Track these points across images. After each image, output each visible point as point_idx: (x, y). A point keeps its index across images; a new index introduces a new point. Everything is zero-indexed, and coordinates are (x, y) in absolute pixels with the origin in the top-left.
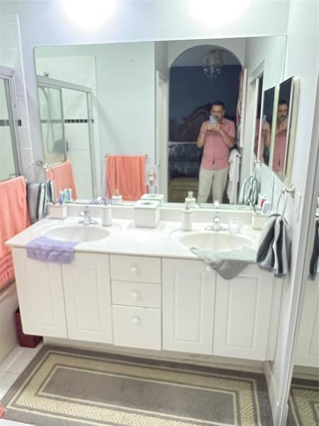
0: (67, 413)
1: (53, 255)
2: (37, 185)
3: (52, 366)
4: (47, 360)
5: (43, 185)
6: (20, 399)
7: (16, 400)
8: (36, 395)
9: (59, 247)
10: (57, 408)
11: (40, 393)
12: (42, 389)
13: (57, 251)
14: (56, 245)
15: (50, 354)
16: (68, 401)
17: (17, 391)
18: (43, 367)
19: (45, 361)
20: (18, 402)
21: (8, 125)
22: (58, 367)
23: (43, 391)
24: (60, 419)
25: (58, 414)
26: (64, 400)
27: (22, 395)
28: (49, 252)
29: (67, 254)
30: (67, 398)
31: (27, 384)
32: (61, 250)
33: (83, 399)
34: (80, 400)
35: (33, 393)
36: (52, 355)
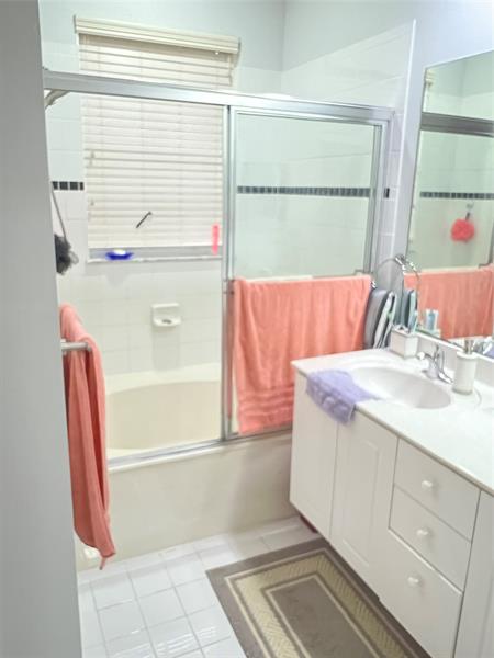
0: (271, 643)
1: (329, 403)
2: (383, 292)
3: (310, 571)
4: (312, 559)
5: (390, 295)
6: (245, 580)
7: (241, 578)
8: (263, 591)
9: (339, 394)
10: (268, 627)
11: (268, 592)
12: (274, 589)
13: (335, 398)
14: (339, 388)
15: (323, 553)
16: (286, 631)
17: (250, 568)
18: (301, 564)
19: (309, 557)
20: (240, 583)
21: (368, 195)
22: (315, 577)
23: (274, 593)
24: (256, 643)
25: (261, 635)
26: (283, 626)
27: (250, 578)
28: (328, 394)
29: (344, 408)
30: (288, 626)
31: (266, 570)
32: (340, 398)
33: (305, 645)
34: (299, 643)
35: (261, 586)
36: (322, 557)
